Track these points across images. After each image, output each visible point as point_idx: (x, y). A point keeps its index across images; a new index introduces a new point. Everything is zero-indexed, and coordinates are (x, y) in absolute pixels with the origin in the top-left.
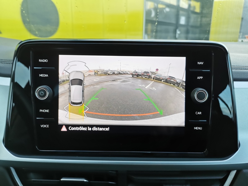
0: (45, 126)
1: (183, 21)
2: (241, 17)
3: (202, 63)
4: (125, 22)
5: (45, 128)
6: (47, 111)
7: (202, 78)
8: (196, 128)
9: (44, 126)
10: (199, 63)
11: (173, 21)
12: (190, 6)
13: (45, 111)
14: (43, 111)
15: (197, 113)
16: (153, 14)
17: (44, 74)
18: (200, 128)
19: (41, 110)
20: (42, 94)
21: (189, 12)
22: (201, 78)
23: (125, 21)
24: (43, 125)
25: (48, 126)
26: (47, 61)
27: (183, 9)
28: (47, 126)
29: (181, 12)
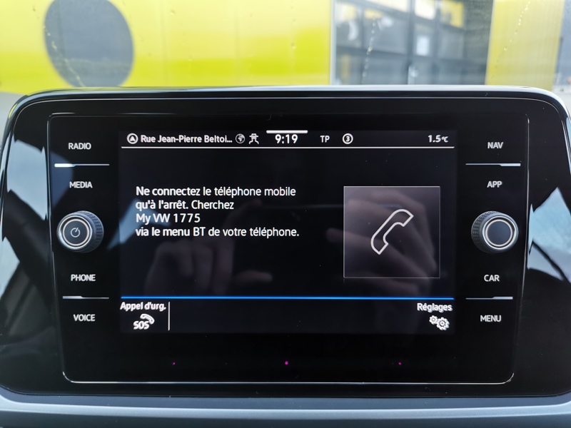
0: (85, 318)
1: (423, 46)
2: (558, 35)
3: (499, 145)
4: (294, 48)
5: (85, 322)
6: (91, 278)
7: (499, 183)
8: (486, 318)
9: (81, 318)
10: (490, 145)
11: (400, 48)
12: (438, 12)
13: (83, 278)
14: (80, 278)
15: (488, 278)
16: (353, 34)
17: (82, 182)
18: (496, 316)
19: (74, 277)
20: (75, 234)
21: (439, 26)
22: (496, 186)
23: (293, 45)
24: (79, 316)
25: (92, 318)
26: (88, 146)
27: (423, 21)
28: (89, 318)
29: (419, 27)
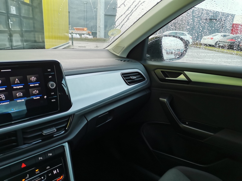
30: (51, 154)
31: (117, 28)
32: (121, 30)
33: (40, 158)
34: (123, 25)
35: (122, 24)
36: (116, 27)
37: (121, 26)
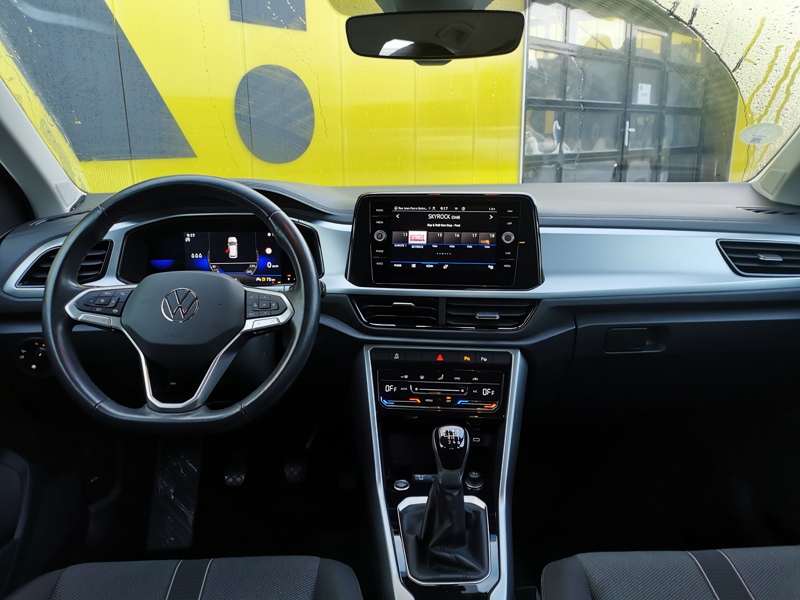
1: (644, 95)
30: (485, 360)
31: (762, 122)
32: (780, 124)
33: (466, 358)
34: (779, 112)
35: (775, 107)
36: (759, 120)
37: (775, 114)
